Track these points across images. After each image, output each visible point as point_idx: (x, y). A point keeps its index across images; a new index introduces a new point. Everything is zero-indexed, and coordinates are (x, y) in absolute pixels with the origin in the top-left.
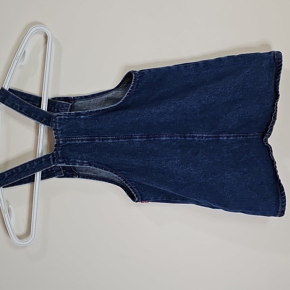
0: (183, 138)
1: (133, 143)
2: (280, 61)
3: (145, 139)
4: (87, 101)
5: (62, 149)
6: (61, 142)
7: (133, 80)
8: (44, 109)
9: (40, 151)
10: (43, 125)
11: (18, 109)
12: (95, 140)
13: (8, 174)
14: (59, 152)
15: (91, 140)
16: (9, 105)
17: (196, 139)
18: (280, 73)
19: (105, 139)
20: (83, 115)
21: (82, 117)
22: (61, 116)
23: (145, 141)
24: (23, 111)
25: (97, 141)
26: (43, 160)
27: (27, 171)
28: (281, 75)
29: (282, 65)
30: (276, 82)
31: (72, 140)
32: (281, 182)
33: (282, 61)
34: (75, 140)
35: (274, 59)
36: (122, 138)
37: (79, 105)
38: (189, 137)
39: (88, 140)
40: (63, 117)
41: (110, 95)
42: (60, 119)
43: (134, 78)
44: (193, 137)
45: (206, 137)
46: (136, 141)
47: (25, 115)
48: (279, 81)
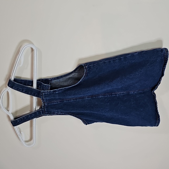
0: (111, 96)
1: (84, 101)
2: (167, 57)
3: (91, 98)
4: (58, 80)
5: (47, 107)
6: (46, 105)
7: (85, 73)
8: (35, 88)
9: (35, 108)
10: (35, 97)
11: (21, 91)
12: (64, 101)
13: (19, 120)
14: (45, 109)
15: (62, 101)
16: (16, 89)
17: (117, 95)
18: (166, 64)
19: (69, 100)
20: (57, 91)
21: (57, 92)
22: (45, 92)
23: (90, 99)
24: (24, 91)
25: (65, 101)
26: (37, 113)
27: (29, 118)
28: (167, 65)
29: (168, 60)
30: (163, 69)
31: (52, 103)
32: (159, 113)
33: (168, 58)
34: (53, 103)
35: (164, 55)
36: (78, 99)
37: (54, 83)
38: (114, 94)
39: (60, 102)
40: (46, 93)
41: (71, 76)
42: (45, 94)
43: (85, 72)
44: (116, 94)
45: (122, 94)
46: (86, 100)
47: (25, 93)
48: (165, 68)
